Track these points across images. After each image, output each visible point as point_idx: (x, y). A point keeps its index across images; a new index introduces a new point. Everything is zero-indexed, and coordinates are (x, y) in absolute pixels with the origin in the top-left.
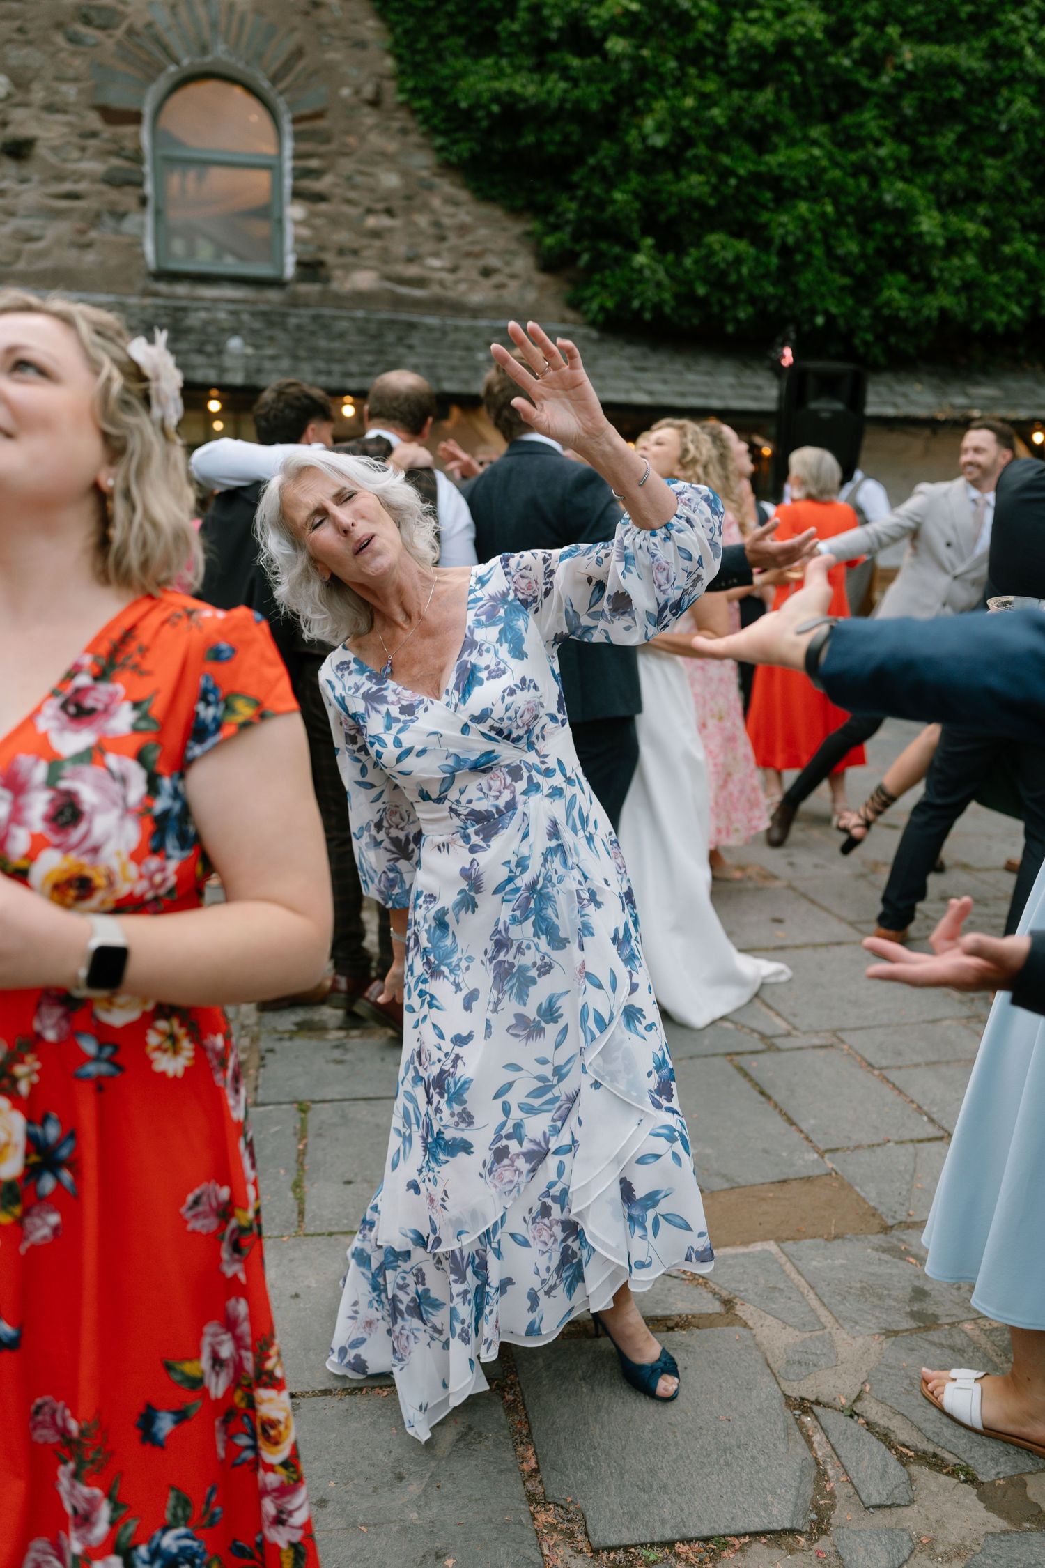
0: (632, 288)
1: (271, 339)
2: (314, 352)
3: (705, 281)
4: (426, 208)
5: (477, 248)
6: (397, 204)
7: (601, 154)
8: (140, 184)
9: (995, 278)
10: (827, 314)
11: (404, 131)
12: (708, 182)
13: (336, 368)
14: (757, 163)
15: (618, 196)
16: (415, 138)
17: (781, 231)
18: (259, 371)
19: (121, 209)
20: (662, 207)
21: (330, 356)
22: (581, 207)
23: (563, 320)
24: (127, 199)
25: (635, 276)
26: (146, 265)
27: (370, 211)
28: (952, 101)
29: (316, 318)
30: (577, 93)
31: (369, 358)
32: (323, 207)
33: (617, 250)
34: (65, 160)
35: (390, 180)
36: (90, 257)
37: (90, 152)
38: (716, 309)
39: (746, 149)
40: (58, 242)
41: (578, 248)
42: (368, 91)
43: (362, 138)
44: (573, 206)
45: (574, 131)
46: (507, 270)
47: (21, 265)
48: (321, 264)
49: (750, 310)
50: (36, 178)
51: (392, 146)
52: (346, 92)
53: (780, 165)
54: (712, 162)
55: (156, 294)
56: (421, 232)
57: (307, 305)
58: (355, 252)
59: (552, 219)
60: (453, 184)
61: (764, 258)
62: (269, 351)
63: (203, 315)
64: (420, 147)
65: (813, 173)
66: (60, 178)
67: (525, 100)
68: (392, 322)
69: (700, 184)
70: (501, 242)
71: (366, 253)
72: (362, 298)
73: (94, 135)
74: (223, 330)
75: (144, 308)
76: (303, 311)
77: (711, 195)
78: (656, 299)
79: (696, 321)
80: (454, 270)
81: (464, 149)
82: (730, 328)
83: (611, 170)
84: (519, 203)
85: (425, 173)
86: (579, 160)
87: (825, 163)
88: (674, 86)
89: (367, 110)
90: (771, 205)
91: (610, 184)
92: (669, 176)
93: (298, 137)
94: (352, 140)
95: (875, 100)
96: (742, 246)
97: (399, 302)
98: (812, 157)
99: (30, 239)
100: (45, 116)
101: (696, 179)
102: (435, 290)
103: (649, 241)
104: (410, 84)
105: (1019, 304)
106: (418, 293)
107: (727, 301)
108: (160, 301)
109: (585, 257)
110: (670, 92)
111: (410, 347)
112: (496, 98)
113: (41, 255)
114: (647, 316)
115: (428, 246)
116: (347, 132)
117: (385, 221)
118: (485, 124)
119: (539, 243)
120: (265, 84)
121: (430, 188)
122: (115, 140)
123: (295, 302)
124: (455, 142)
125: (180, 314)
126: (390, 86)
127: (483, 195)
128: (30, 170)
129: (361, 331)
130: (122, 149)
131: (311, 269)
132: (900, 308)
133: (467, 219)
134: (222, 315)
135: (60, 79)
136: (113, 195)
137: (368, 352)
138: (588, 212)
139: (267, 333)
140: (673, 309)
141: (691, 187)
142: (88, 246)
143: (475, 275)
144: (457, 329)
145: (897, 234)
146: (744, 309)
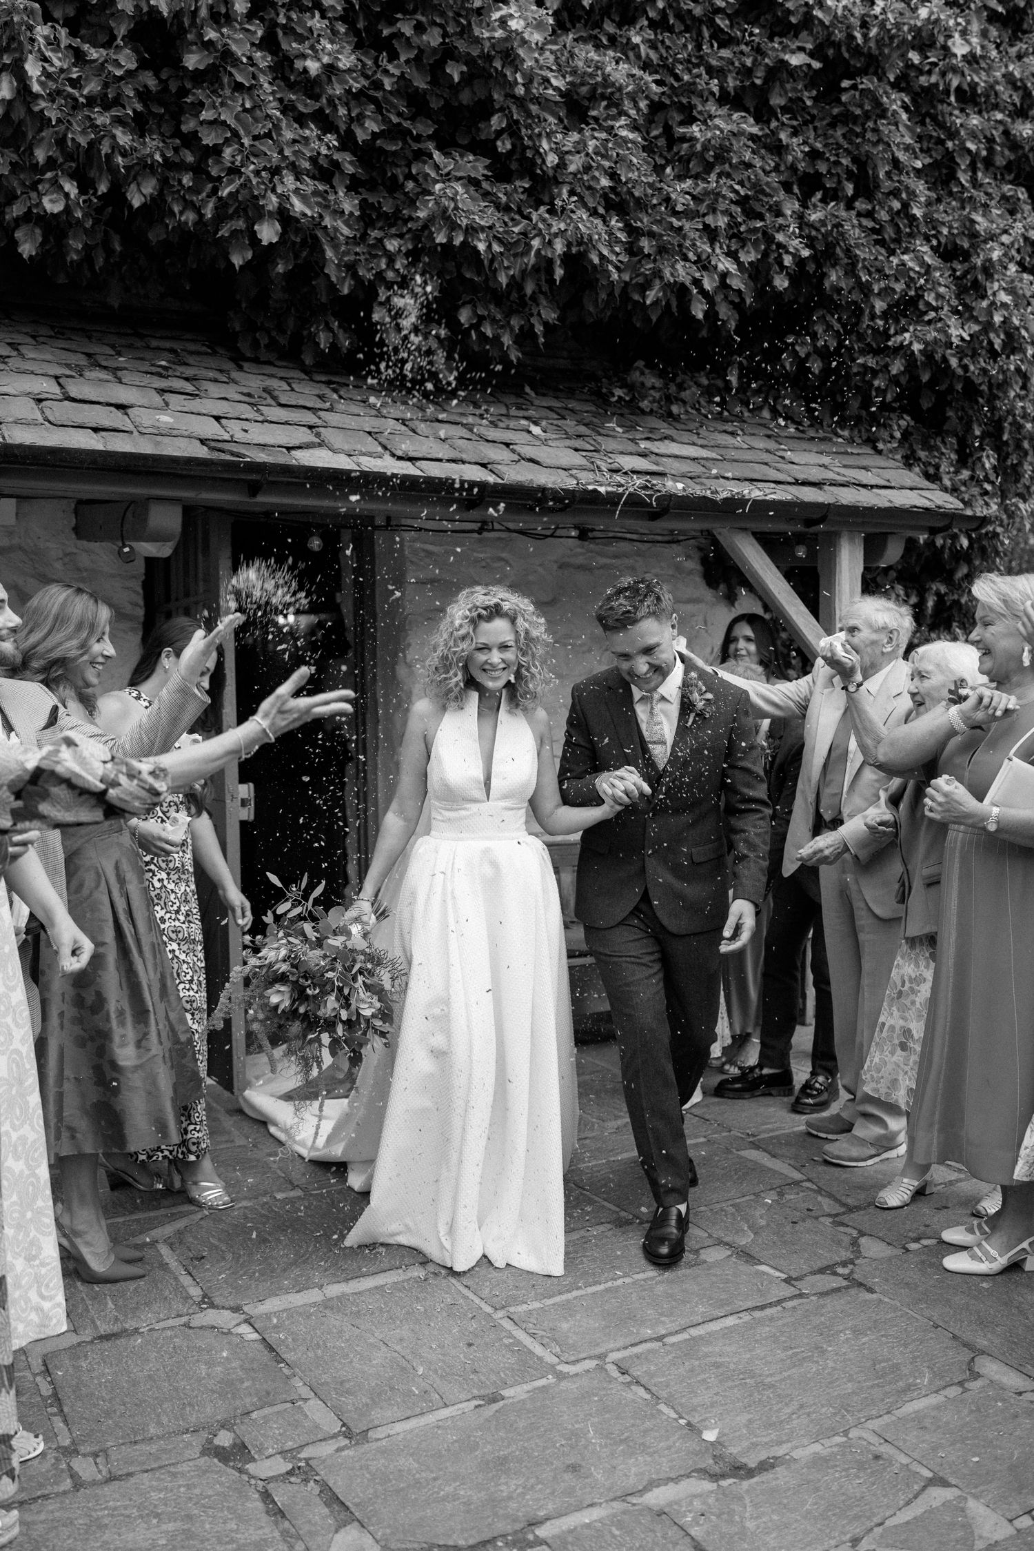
9: (680, 191)
10: (284, 216)
49: (71, 188)
82: (27, 249)
105: (732, 255)
132: (472, 230)
145: (448, 53)
146: (56, 185)
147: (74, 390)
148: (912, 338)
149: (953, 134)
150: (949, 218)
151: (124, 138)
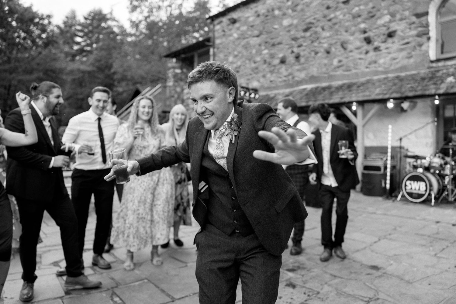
8: (428, 34)
18: (452, 87)
19: (421, 43)
24: (424, 39)
26: (430, 59)
34: (405, 33)
36: (412, 60)
37: (412, 28)
40: (402, 58)
47: (392, 68)
50: (397, 41)
63: (445, 71)
66: (403, 39)
73: (414, 23)
74: (448, 75)
75: (425, 73)
99: (395, 59)
100: (400, 22)
108: (432, 70)
113: (397, 63)
122: (420, 23)
125: (436, 73)
128: (395, 39)
130: (423, 24)
134: (452, 70)
135: (404, 10)
136: (419, 39)
142: (412, 57)
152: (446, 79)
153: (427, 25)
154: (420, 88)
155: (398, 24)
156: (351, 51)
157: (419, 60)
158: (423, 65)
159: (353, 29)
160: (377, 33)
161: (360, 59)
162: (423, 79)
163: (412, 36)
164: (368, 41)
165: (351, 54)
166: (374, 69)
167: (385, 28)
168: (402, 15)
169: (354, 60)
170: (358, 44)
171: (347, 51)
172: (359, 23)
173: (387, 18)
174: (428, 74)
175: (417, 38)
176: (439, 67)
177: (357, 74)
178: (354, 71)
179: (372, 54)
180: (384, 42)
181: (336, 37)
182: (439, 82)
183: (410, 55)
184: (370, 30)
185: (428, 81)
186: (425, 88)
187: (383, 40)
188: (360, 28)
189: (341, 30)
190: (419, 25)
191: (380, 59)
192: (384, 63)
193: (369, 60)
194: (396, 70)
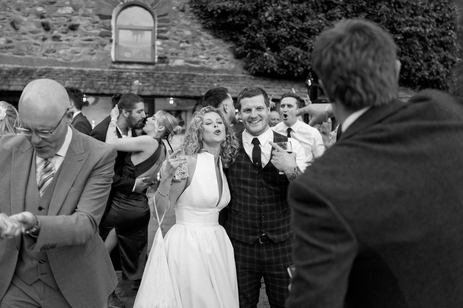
0: (264, 63)
1: (148, 80)
2: (162, 84)
3: (287, 60)
4: (199, 40)
5: (215, 52)
6: (190, 40)
7: (252, 24)
8: (111, 36)
11: (192, 19)
12: (286, 31)
13: (168, 89)
14: (302, 25)
15: (258, 35)
16: (196, 20)
17: (311, 45)
18: (143, 90)
19: (104, 43)
20: (273, 38)
21: (166, 86)
22: (247, 39)
23: (243, 73)
24: (106, 40)
25: (265, 59)
26: (111, 60)
27: (181, 42)
28: (362, 6)
29: (163, 74)
30: (244, 6)
31: (179, 86)
32: (167, 41)
33: (259, 52)
34: (88, 30)
35: (188, 33)
36: (94, 57)
37: (96, 27)
38: (291, 69)
39: (298, 21)
40: (84, 53)
41: (246, 51)
42: (181, 7)
43: (179, 21)
44: (245, 39)
45: (244, 17)
46: (225, 58)
47: (73, 61)
48: (166, 58)
49: (302, 69)
50: (79, 35)
51: (188, 23)
52: (174, 8)
53: (309, 25)
54: (288, 25)
55: (114, 68)
56: (198, 48)
57: (161, 70)
58: (177, 54)
59: (238, 43)
60: (207, 34)
61: (306, 53)
62: (147, 84)
63: (128, 74)
64: (197, 23)
65: (320, 27)
66: (86, 35)
67: (229, 8)
68: (188, 75)
69: (284, 31)
70: (223, 50)
71: (180, 54)
72: (178, 68)
73: (97, 22)
74: (133, 78)
75: (109, 72)
76: (159, 72)
77: (288, 35)
78: (271, 66)
79: (285, 73)
80: (208, 59)
81: (210, 23)
82: (296, 75)
83: (256, 28)
84: (228, 38)
85: (199, 31)
86: (246, 25)
87: (323, 24)
88: (274, 3)
89: (180, 13)
90: (307, 37)
91: (256, 33)
92: (274, 29)
93: (159, 21)
94: (176, 22)
95: (338, 6)
96: (298, 49)
97: (190, 69)
98: (319, 22)
99: (76, 53)
100: (83, 18)
101: (282, 30)
102: (202, 65)
103: (269, 49)
104: (194, 5)
106: (196, 66)
107: (294, 66)
108: (115, 70)
109: (249, 54)
110: (273, 5)
111: (193, 82)
112: (219, 8)
113: (79, 57)
114: (269, 71)
115: (200, 52)
116: (174, 19)
117: (186, 45)
118: (216, 16)
119: (234, 50)
120: (150, 7)
121: (200, 35)
122: (103, 24)
123: (157, 69)
124: (207, 21)
125: (120, 74)
126: (187, 6)
127: (216, 36)
128: (77, 33)
129: (177, 78)
130: (106, 26)
131: (162, 59)
133: (212, 44)
134: (134, 74)
135: (88, 7)
136: (102, 39)
137: (179, 84)
138: (249, 40)
139: (147, 79)
140: (278, 69)
141: (282, 32)
142: (94, 54)
143: (214, 60)
144: (209, 76)
146: (300, 68)
147: (302, 91)
148: (419, 75)
149: (427, 43)
150: (426, 55)
151: (308, 63)
152: (133, 82)
153: (110, 28)
154: (112, 87)
155: (81, 19)
156: (24, 34)
157: (101, 59)
158: (106, 65)
159: (28, 9)
160: (56, 22)
161: (35, 44)
162: (111, 78)
163: (95, 34)
164: (46, 27)
165: (24, 36)
166: (52, 58)
167: (66, 20)
168: (85, 11)
169: (28, 44)
170: (34, 27)
171: (19, 33)
172: (35, 5)
173: (69, 10)
174: (113, 74)
175: (100, 37)
176: (121, 69)
177: (31, 60)
178: (27, 56)
179: (49, 42)
180: (65, 33)
181: (3, 12)
182: (128, 84)
183: (93, 52)
184: (48, 16)
185: (117, 81)
186: (117, 87)
187: (64, 31)
188: (35, 10)
189: (11, 6)
190: (102, 26)
191: (60, 49)
192: (65, 55)
193: (48, 48)
194: (78, 64)
